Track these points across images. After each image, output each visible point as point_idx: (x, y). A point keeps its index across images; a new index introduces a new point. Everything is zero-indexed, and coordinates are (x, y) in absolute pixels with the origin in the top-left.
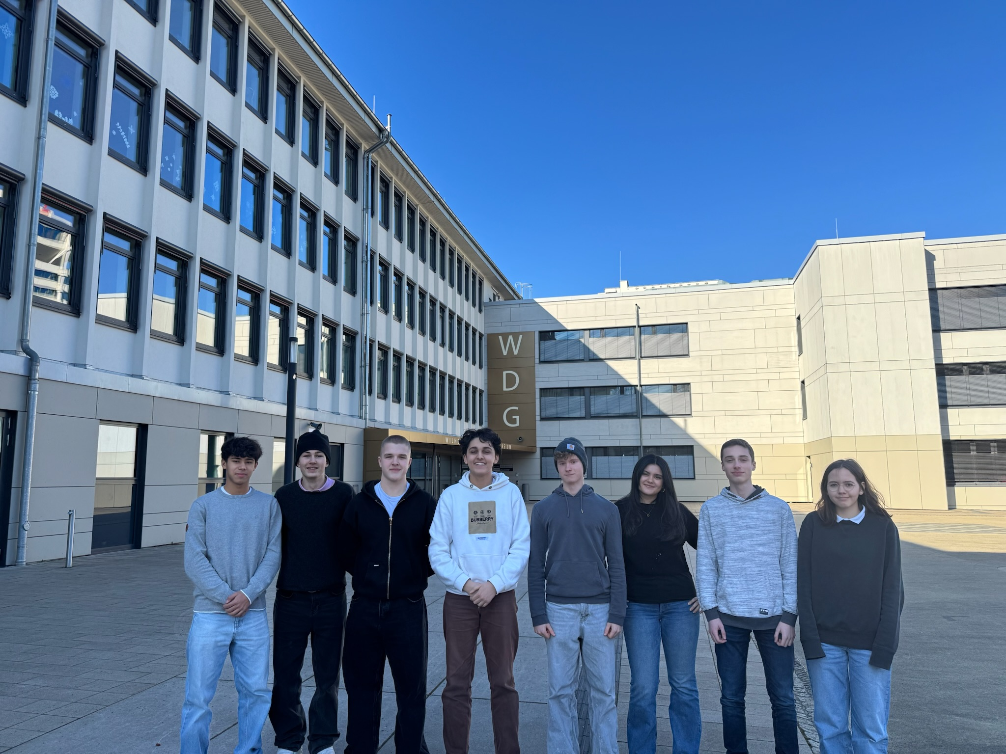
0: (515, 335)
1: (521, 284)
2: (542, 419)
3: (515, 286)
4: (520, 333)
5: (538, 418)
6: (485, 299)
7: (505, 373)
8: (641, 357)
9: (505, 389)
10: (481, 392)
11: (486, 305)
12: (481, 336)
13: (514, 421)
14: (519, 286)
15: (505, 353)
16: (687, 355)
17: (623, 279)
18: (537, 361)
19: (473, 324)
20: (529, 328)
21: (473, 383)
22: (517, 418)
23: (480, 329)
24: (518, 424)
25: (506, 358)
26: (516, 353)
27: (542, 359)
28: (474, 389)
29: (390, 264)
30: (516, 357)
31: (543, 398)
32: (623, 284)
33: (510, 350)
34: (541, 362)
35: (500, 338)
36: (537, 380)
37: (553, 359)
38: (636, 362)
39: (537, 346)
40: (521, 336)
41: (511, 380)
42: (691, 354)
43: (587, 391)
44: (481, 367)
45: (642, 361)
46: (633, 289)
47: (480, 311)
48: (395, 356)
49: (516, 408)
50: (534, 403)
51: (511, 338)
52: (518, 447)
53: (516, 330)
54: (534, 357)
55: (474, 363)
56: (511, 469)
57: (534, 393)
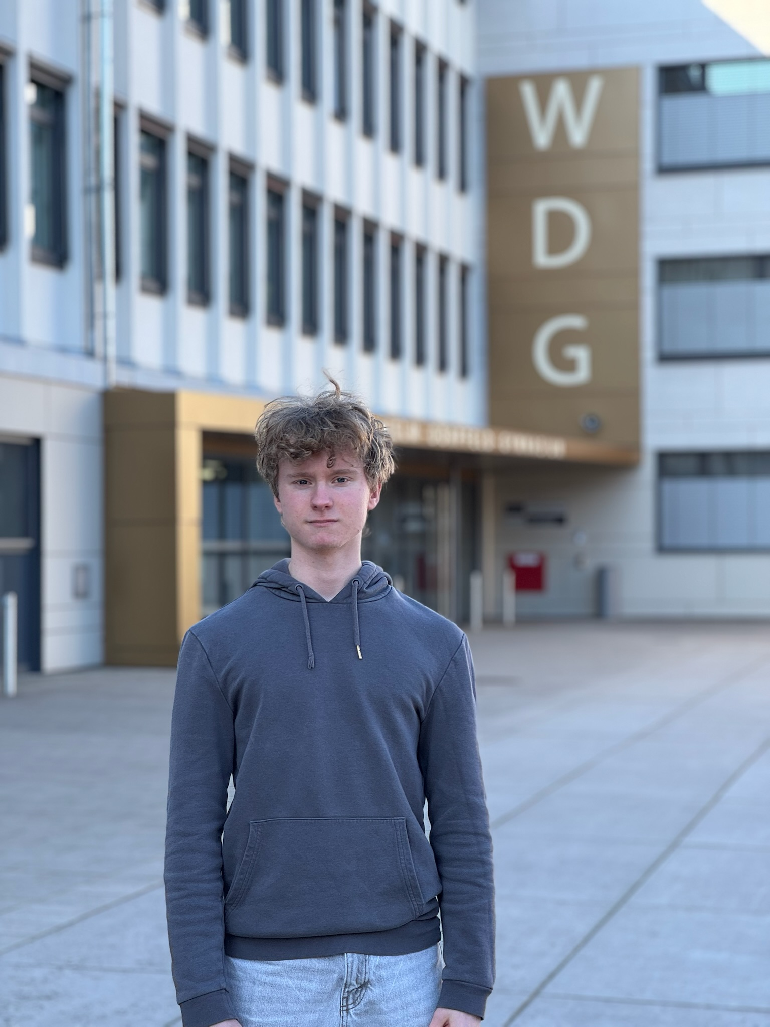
0: (576, 81)
2: (666, 358)
4: (592, 73)
5: (648, 353)
7: (541, 209)
9: (542, 258)
10: (464, 270)
12: (463, 82)
13: (569, 366)
15: (542, 138)
18: (648, 164)
19: (436, 44)
20: (620, 55)
21: (437, 243)
22: (580, 354)
23: (461, 60)
24: (582, 375)
25: (545, 157)
26: (578, 136)
27: (669, 159)
28: (443, 260)
30: (578, 155)
31: (668, 291)
33: (561, 132)
34: (664, 170)
36: (647, 229)
37: (702, 157)
39: (648, 114)
40: (595, 86)
41: (561, 232)
44: (463, 186)
48: (191, 155)
49: (575, 322)
50: (635, 307)
51: (561, 91)
52: (584, 449)
53: (578, 60)
54: (635, 154)
55: (442, 173)
56: (560, 520)
57: (635, 273)
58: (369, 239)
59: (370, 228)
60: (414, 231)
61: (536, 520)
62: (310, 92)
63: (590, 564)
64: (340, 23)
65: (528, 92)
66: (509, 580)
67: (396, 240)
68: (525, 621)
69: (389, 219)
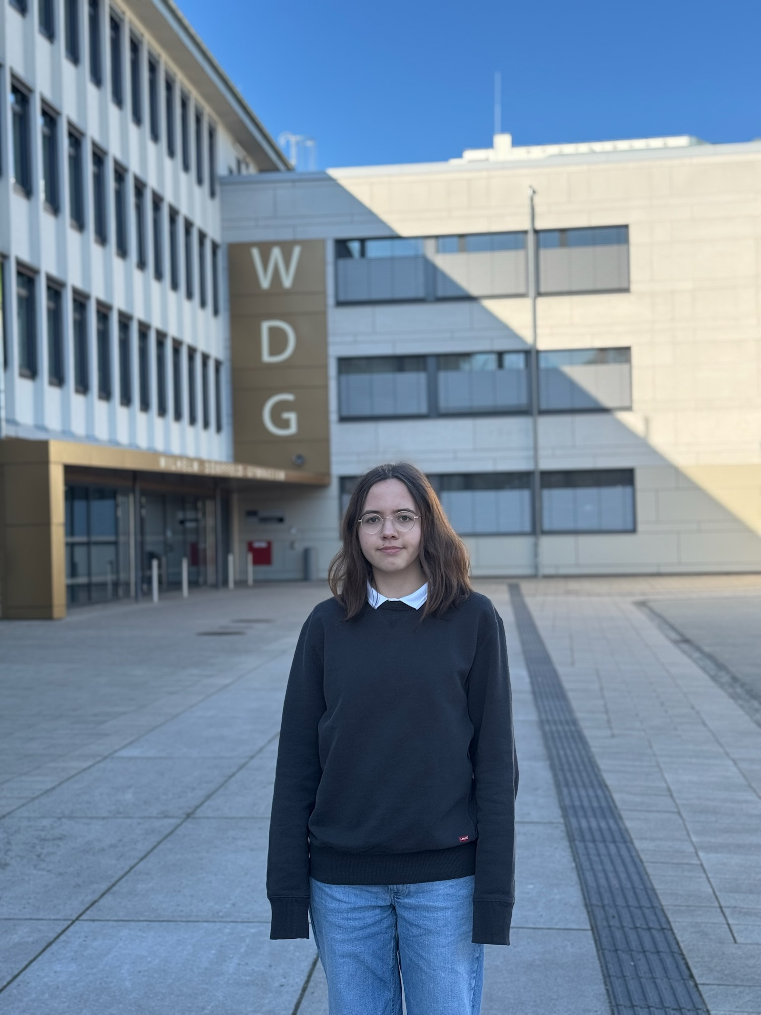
0: (287, 247)
1: (293, 139)
2: (343, 419)
3: (281, 141)
4: (294, 243)
5: (334, 417)
6: (222, 170)
7: (265, 326)
8: (539, 294)
9: (266, 358)
10: (218, 364)
11: (224, 182)
12: (215, 247)
13: (285, 424)
14: (288, 142)
15: (265, 283)
16: (626, 290)
17: (504, 131)
18: (331, 301)
19: (198, 222)
20: (313, 232)
21: (201, 347)
23: (214, 233)
24: (293, 429)
25: (267, 294)
26: (287, 282)
27: (342, 298)
28: (205, 358)
29: (31, 91)
30: (288, 293)
31: (344, 378)
32: (503, 141)
33: (276, 279)
34: (340, 304)
35: (255, 252)
36: (331, 339)
37: (364, 296)
38: (527, 303)
39: (330, 269)
40: (297, 251)
41: (278, 341)
42: (634, 287)
43: (431, 363)
44: (216, 312)
45: (541, 301)
46: (522, 153)
47: (213, 194)
48: (49, 288)
49: (289, 397)
50: (326, 387)
51: (276, 254)
52: (296, 476)
53: (286, 235)
54: (324, 293)
55: (203, 304)
56: (281, 520)
57: (325, 367)
58: (161, 344)
59: (161, 337)
60: (188, 339)
61: (265, 520)
62: (123, 251)
63: (299, 547)
64: (139, 208)
65: (256, 254)
66: (250, 557)
67: (177, 345)
68: (260, 583)
69: (172, 331)
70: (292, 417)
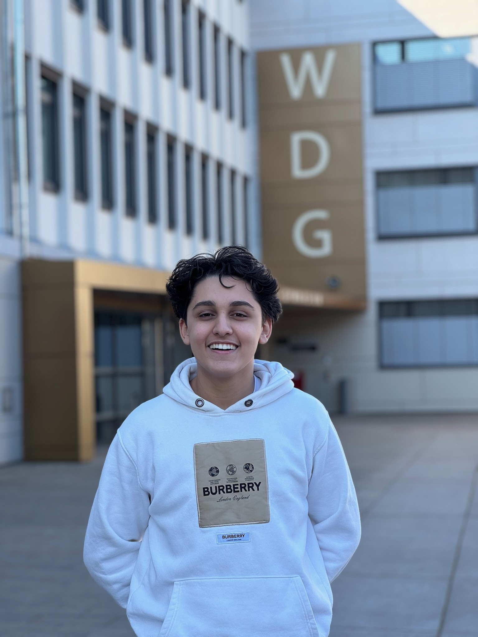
0: (319, 53)
2: (382, 238)
4: (328, 47)
5: (371, 235)
7: (296, 139)
9: (298, 172)
10: (246, 180)
12: (243, 55)
13: (317, 244)
15: (296, 91)
18: (367, 108)
19: (226, 28)
20: (348, 35)
21: (229, 161)
24: (326, 250)
25: (298, 104)
26: (320, 90)
27: (381, 105)
28: (233, 173)
30: (320, 102)
31: (382, 193)
33: (308, 86)
34: (379, 112)
36: (368, 151)
37: (403, 103)
39: (367, 75)
40: (330, 57)
41: (310, 153)
44: (244, 124)
49: (321, 214)
50: (361, 204)
51: (308, 60)
53: (319, 39)
54: (359, 102)
55: (231, 115)
56: (313, 348)
57: (360, 182)
59: (189, 150)
60: (215, 153)
61: (296, 348)
63: (334, 378)
65: (286, 61)
67: (205, 160)
69: (200, 145)
70: (325, 236)
